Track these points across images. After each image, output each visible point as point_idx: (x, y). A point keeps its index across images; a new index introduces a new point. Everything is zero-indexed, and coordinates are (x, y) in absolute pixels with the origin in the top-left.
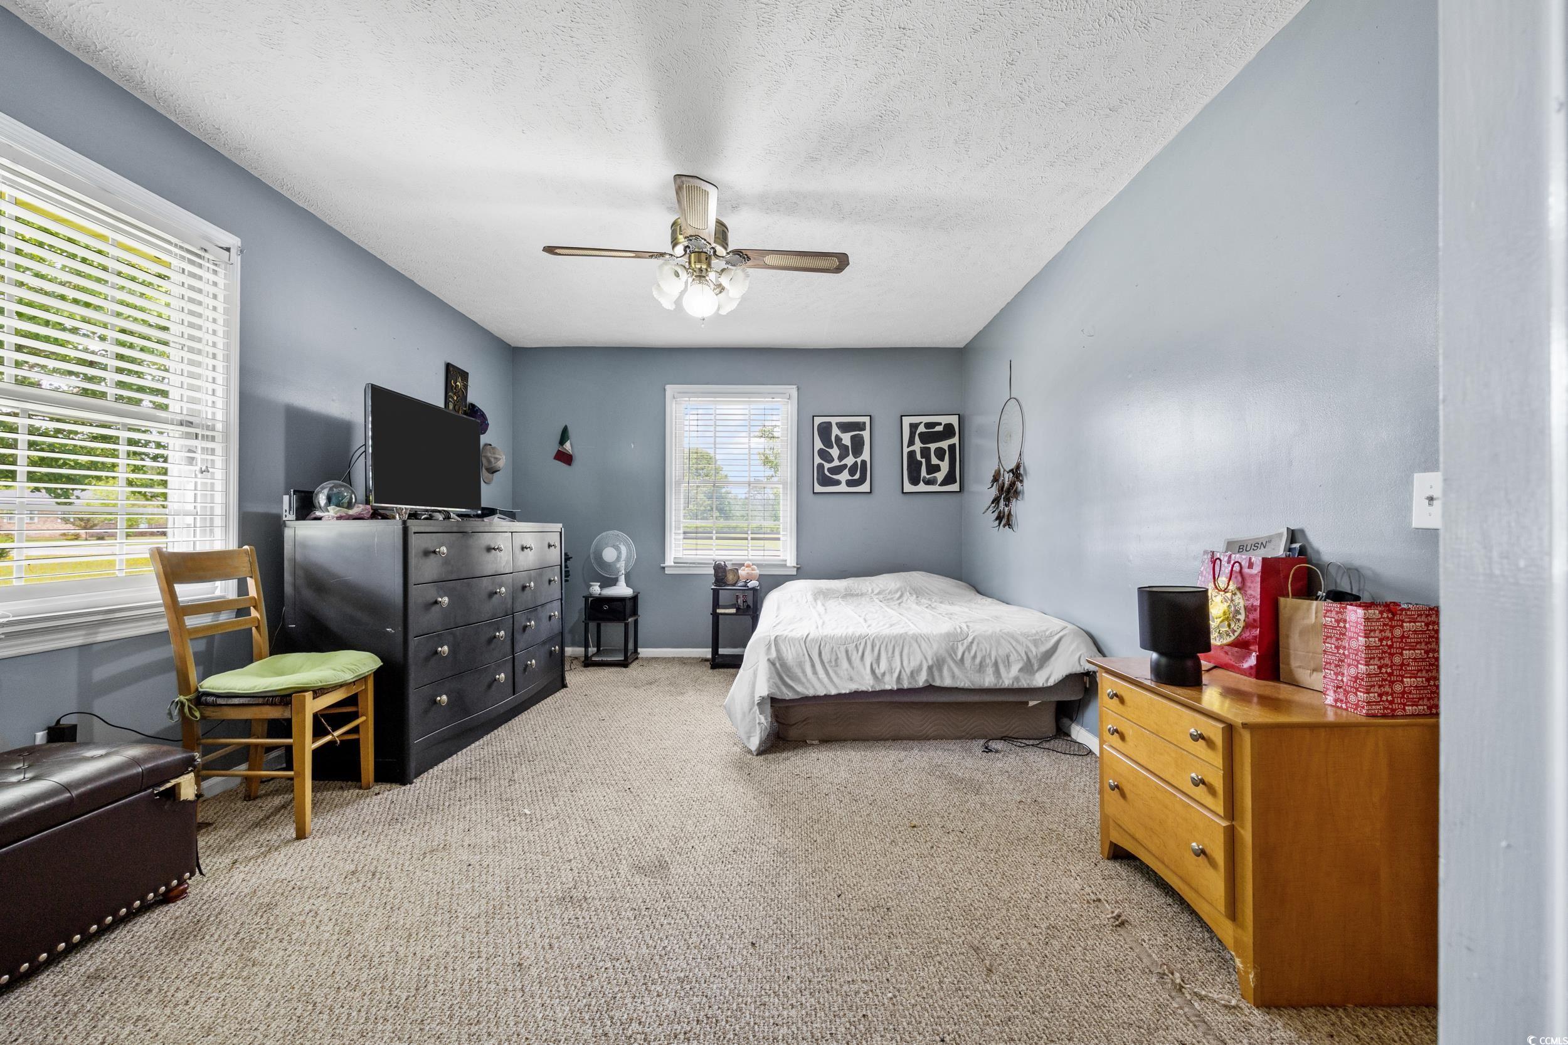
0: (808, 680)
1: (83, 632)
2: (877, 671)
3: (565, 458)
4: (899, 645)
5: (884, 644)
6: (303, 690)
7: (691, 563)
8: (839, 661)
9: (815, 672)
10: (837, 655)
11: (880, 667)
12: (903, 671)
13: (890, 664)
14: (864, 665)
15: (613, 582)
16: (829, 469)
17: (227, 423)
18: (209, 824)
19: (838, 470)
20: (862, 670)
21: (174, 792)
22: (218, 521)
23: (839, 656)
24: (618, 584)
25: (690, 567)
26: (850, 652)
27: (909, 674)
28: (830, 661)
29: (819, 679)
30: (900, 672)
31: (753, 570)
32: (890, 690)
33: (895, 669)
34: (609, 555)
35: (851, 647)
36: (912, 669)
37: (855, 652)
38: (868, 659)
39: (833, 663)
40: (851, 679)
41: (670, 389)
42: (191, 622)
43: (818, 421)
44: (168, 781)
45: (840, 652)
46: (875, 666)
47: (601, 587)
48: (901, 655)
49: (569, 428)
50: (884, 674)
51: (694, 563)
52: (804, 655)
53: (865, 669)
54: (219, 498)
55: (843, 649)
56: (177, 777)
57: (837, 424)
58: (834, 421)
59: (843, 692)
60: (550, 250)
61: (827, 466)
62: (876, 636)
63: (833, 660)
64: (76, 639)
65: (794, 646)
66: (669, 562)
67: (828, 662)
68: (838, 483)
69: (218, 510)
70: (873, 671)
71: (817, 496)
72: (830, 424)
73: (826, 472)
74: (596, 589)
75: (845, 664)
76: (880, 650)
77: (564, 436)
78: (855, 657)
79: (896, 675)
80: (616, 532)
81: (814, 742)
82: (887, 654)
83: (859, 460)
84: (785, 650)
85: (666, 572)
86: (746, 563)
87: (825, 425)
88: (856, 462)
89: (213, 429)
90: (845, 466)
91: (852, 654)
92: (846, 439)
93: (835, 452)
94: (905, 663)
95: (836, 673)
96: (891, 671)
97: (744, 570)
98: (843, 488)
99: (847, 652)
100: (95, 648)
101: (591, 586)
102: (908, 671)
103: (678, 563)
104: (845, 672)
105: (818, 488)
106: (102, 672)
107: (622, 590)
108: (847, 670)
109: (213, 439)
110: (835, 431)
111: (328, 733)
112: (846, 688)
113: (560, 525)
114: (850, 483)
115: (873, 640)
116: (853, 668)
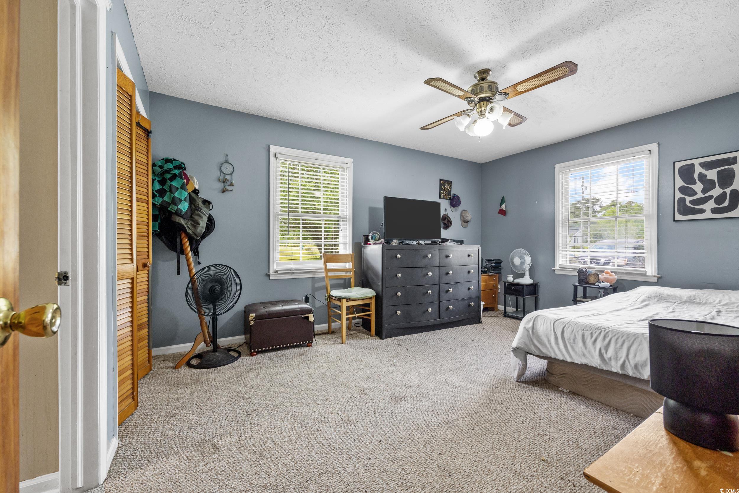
0: (551, 347)
1: (312, 274)
2: (605, 355)
3: (503, 212)
4: (630, 341)
5: (616, 337)
6: (344, 298)
7: (569, 268)
8: (576, 340)
9: (557, 343)
10: (575, 335)
11: (608, 353)
12: (627, 361)
13: (616, 353)
14: (595, 348)
15: (522, 275)
16: (691, 202)
17: (349, 216)
18: (335, 333)
19: (703, 201)
20: (593, 351)
21: (307, 318)
22: (347, 245)
23: (577, 337)
24: (525, 277)
25: (570, 271)
26: (586, 337)
27: (633, 365)
28: (570, 339)
29: (559, 348)
30: (624, 362)
31: (611, 275)
32: (616, 373)
33: (620, 358)
34: (517, 261)
35: (587, 333)
36: (636, 362)
37: (589, 337)
38: (599, 344)
39: (572, 341)
40: (584, 355)
41: (558, 167)
42: (330, 274)
43: (678, 165)
44: (306, 314)
45: (578, 335)
46: (603, 351)
47: (514, 278)
48: (629, 349)
49: (505, 197)
50: (610, 359)
51: (572, 269)
52: (551, 330)
53: (595, 351)
54: (348, 238)
55: (580, 333)
56: (309, 314)
57: (700, 164)
58: (696, 162)
59: (576, 362)
60: (423, 128)
61: (688, 199)
62: (612, 331)
63: (572, 338)
64: (310, 276)
65: (547, 323)
66: (557, 267)
67: (568, 339)
68: (702, 211)
69: (347, 242)
70: (601, 355)
71: (678, 223)
72: (693, 165)
73: (688, 204)
74: (510, 278)
75: (580, 344)
76: (610, 341)
77: (503, 201)
78: (589, 341)
79: (620, 362)
80: (521, 249)
81: (565, 391)
82: (616, 345)
83: (728, 191)
84: (539, 324)
85: (556, 273)
86: (606, 271)
87: (687, 167)
88: (724, 194)
89: (346, 218)
90: (711, 197)
91: (587, 338)
92: (712, 174)
93: (698, 187)
94: (631, 356)
95: (572, 348)
96: (617, 359)
97: (603, 275)
98: (708, 215)
99: (583, 336)
100: (315, 278)
101: (508, 277)
102: (632, 363)
103: (562, 268)
104: (580, 349)
105: (678, 217)
106: (317, 285)
107: (527, 280)
108: (581, 348)
109: (346, 221)
110: (698, 170)
111: (355, 314)
112: (578, 360)
113: (479, 246)
114: (714, 211)
115: (608, 332)
116: (586, 348)
